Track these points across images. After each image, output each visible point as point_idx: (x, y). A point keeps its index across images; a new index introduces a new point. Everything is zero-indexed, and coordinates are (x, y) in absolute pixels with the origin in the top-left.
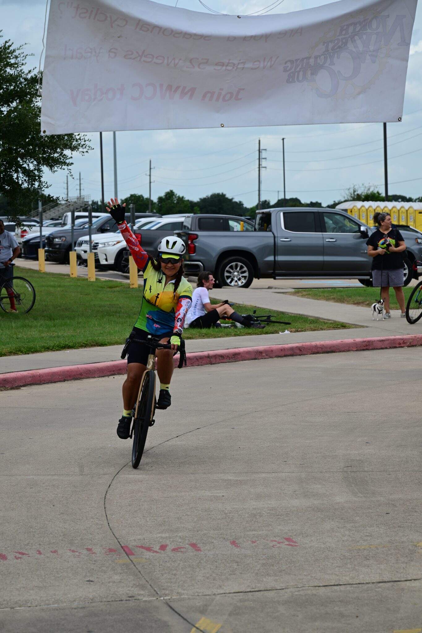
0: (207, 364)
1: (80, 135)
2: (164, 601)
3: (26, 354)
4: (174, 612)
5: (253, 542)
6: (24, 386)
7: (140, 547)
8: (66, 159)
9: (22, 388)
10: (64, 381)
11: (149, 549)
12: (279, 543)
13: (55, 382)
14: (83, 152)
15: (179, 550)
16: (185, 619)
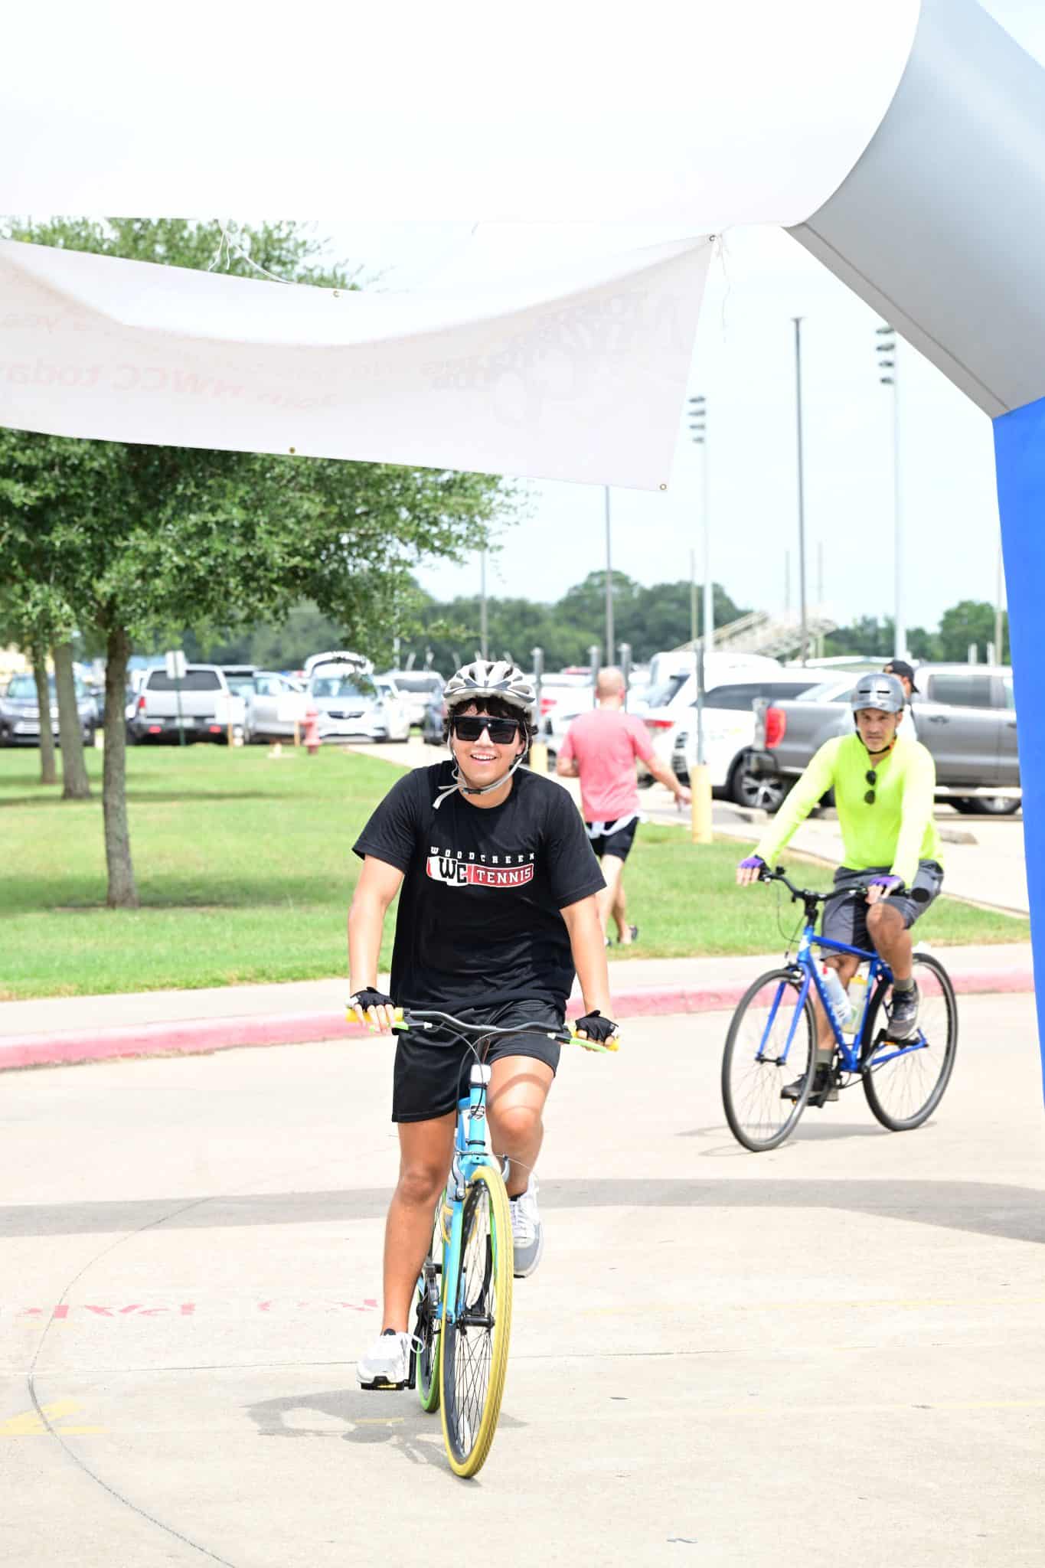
0: (677, 1011)
1: (517, 482)
2: (30, 1378)
3: (278, 982)
4: (28, 1392)
5: (302, 1304)
6: (226, 1048)
7: (88, 1307)
8: (488, 536)
9: (217, 1053)
10: (324, 1040)
11: (98, 1310)
12: (345, 1305)
13: (301, 1043)
14: (509, 524)
15: (153, 1313)
16: (35, 1400)
